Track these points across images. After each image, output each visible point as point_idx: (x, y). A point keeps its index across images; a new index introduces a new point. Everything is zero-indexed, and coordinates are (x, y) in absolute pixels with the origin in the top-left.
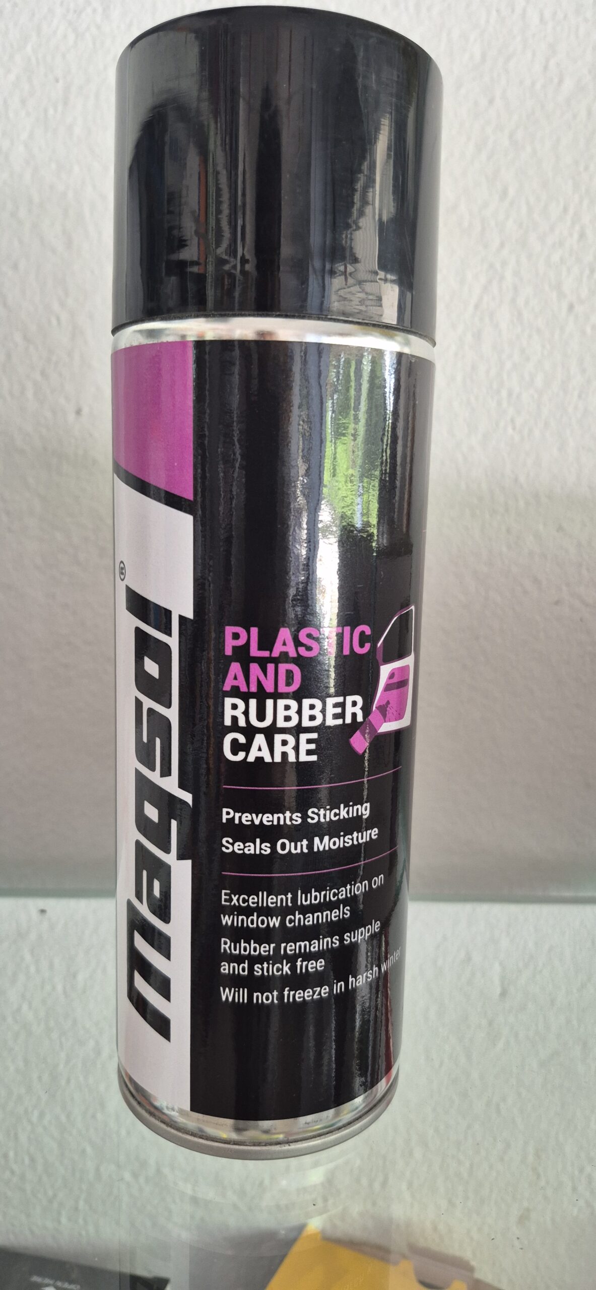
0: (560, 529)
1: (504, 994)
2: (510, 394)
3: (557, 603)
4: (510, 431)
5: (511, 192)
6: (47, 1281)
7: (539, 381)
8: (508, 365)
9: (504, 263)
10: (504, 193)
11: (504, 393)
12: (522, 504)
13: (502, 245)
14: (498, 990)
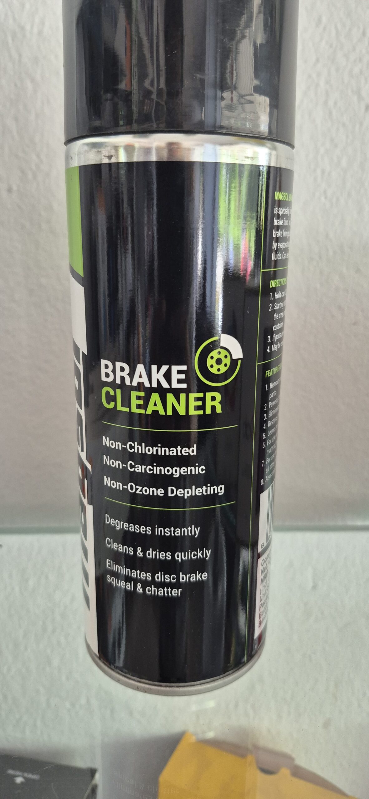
0: (358, 271)
1: (314, 587)
2: (323, 172)
3: (355, 324)
4: (323, 199)
5: (324, 19)
6: (18, 773)
7: (344, 163)
8: (322, 150)
9: (319, 75)
10: (319, 21)
11: (319, 172)
12: (331, 253)
13: (318, 60)
14: (311, 584)
